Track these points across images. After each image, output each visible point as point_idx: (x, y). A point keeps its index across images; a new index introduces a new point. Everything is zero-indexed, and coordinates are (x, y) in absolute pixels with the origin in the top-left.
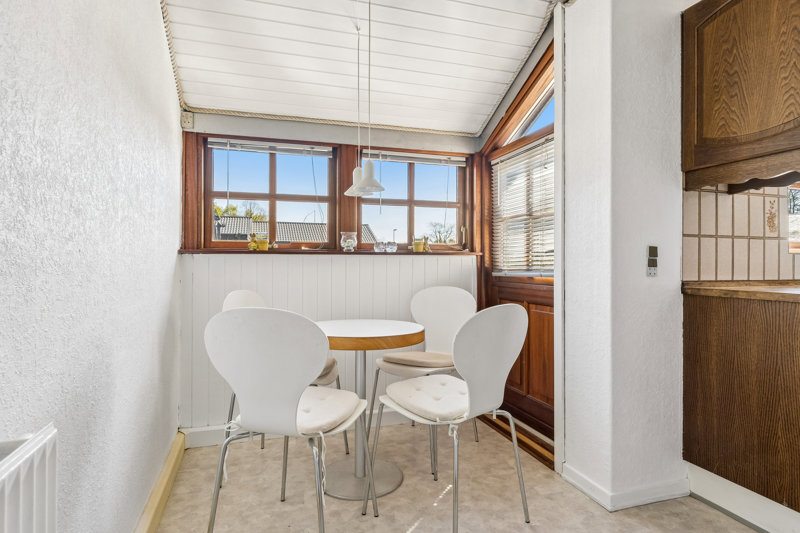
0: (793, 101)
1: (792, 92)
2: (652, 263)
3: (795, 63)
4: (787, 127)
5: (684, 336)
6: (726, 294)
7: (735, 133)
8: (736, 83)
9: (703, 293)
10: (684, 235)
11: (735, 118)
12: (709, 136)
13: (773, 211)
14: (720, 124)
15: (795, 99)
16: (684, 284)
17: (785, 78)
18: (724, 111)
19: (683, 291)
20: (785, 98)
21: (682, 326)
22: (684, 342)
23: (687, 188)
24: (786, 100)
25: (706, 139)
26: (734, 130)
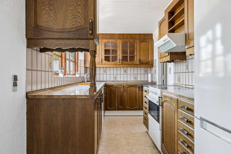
0: (74, 20)
1: (74, 16)
2: (15, 85)
3: (75, 5)
4: (72, 30)
5: (27, 119)
6: (49, 97)
7: (52, 26)
8: (52, 4)
9: (37, 97)
10: (27, 70)
11: (52, 20)
12: (40, 24)
13: (51, 61)
14: (45, 20)
15: (75, 19)
16: (27, 93)
17: (72, 10)
18: (47, 15)
19: (27, 97)
20: (72, 18)
21: (26, 114)
22: (27, 122)
23: (28, 47)
24: (72, 19)
25: (38, 25)
26: (51, 25)
